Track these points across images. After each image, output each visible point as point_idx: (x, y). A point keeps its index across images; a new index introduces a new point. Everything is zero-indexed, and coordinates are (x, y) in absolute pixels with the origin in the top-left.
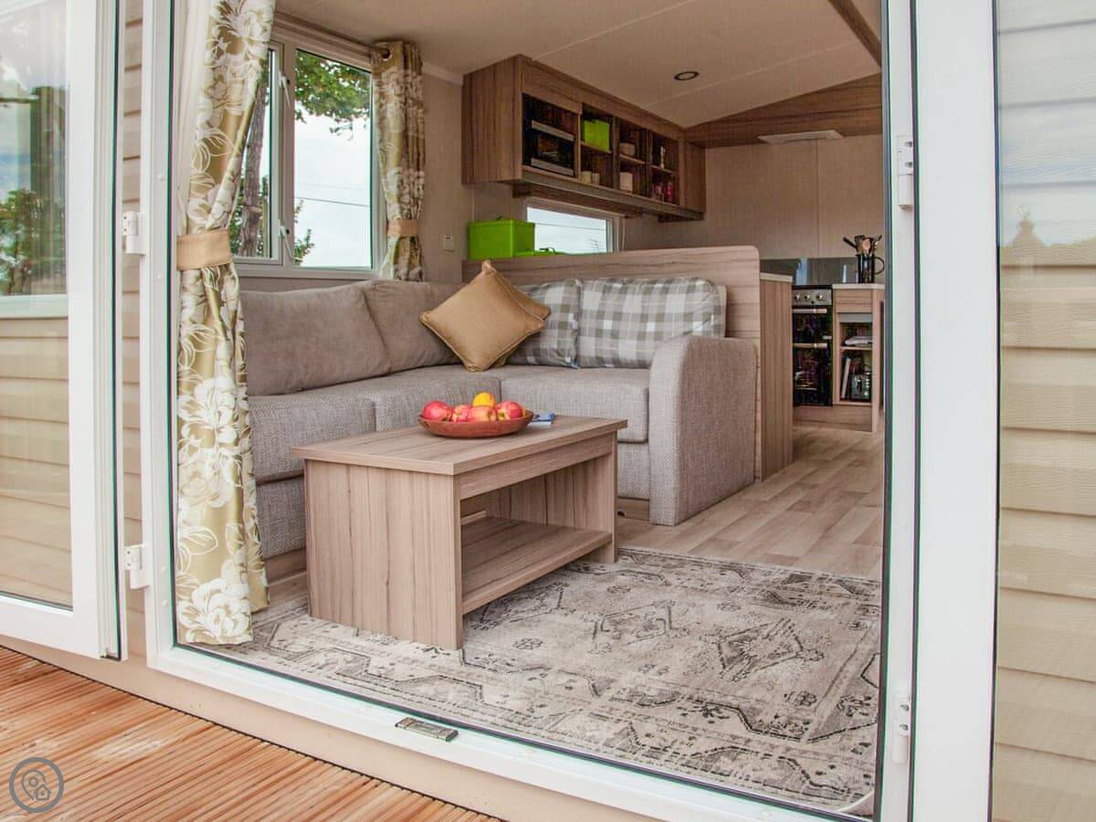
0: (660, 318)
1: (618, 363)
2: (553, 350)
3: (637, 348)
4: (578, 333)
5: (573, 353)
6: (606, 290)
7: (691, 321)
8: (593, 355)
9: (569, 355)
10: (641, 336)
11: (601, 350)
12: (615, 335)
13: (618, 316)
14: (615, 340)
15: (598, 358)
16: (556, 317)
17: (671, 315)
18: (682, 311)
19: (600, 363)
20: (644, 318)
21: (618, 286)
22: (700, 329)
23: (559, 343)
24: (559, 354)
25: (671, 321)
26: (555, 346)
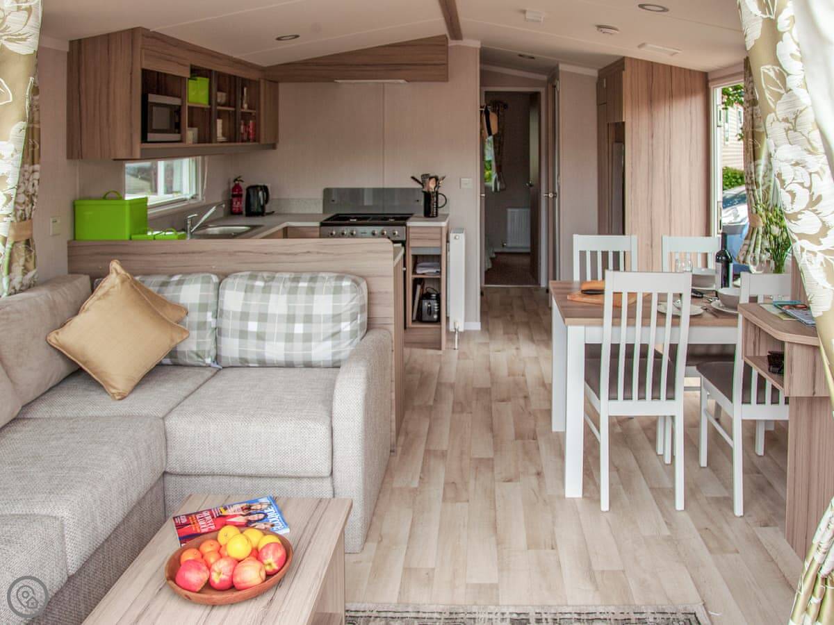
0: (308, 319)
1: (263, 364)
2: (192, 352)
3: (285, 350)
4: (218, 332)
5: (213, 353)
6: (249, 289)
7: (340, 321)
8: (236, 355)
9: (209, 356)
10: (289, 338)
11: (246, 352)
12: (260, 337)
13: (263, 318)
14: (262, 342)
15: (241, 359)
16: (194, 317)
17: (319, 316)
18: (330, 312)
19: (243, 364)
20: (291, 319)
21: (260, 284)
22: (348, 329)
23: (198, 344)
24: (198, 356)
25: (320, 323)
26: (195, 349)
